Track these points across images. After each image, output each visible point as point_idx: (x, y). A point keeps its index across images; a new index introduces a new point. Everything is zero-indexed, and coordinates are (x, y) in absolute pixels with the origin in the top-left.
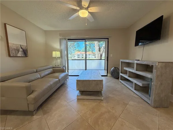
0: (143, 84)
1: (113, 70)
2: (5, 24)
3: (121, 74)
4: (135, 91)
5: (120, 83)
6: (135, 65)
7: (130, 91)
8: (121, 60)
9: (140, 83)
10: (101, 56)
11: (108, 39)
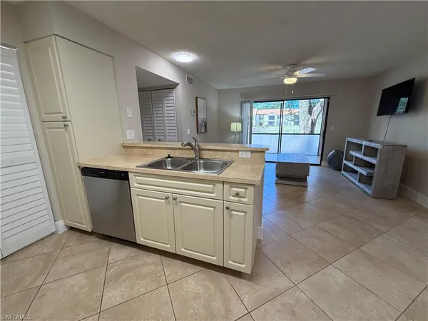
0: (368, 173)
1: (333, 156)
2: (197, 98)
3: (345, 162)
4: (358, 184)
5: (342, 176)
6: (363, 147)
7: (351, 183)
8: (348, 139)
9: (363, 171)
10: (313, 124)
11: (329, 98)
